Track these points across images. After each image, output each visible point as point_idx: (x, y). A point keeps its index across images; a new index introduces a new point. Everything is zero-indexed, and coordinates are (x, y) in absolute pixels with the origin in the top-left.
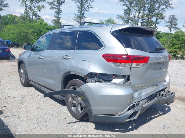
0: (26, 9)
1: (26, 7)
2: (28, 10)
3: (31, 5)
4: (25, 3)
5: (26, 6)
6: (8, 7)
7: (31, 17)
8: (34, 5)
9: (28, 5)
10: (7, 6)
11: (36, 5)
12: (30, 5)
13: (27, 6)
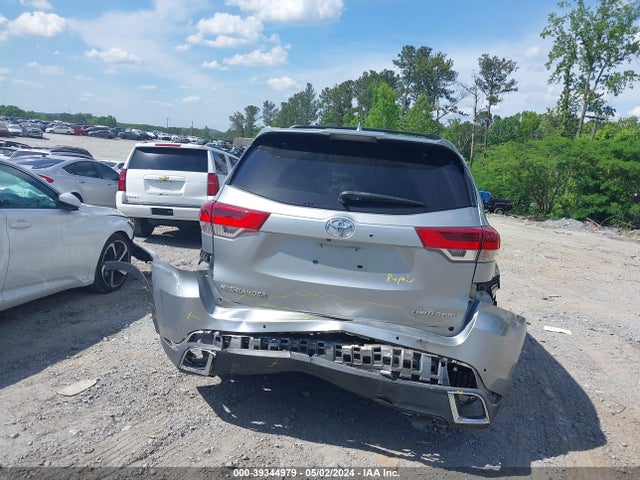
0: (567, 92)
1: (568, 85)
2: (572, 93)
3: (586, 77)
4: (568, 72)
5: (568, 81)
6: (516, 90)
7: (579, 115)
8: (597, 75)
9: (574, 78)
10: (513, 87)
11: (605, 72)
12: (581, 78)
13: (572, 80)
